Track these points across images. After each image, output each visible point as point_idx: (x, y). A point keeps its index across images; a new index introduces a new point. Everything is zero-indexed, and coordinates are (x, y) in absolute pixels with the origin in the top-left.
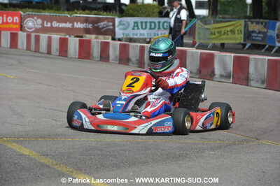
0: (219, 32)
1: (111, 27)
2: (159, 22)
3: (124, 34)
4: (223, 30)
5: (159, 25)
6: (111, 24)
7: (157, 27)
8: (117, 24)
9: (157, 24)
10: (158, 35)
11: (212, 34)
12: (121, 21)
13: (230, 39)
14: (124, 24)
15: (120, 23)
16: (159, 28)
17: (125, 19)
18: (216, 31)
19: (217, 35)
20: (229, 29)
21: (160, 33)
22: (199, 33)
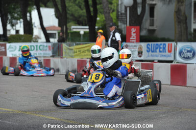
0: (79, 51)
1: (4, 50)
2: (37, 46)
3: (12, 54)
4: (82, 50)
5: (37, 48)
6: (3, 47)
7: (35, 49)
8: (7, 47)
9: (35, 47)
10: (36, 54)
11: (75, 52)
12: (10, 46)
13: (87, 55)
14: (12, 48)
15: (10, 47)
16: (37, 50)
17: (13, 45)
18: (77, 50)
19: (78, 53)
20: (86, 49)
21: (37, 52)
22: (65, 53)
